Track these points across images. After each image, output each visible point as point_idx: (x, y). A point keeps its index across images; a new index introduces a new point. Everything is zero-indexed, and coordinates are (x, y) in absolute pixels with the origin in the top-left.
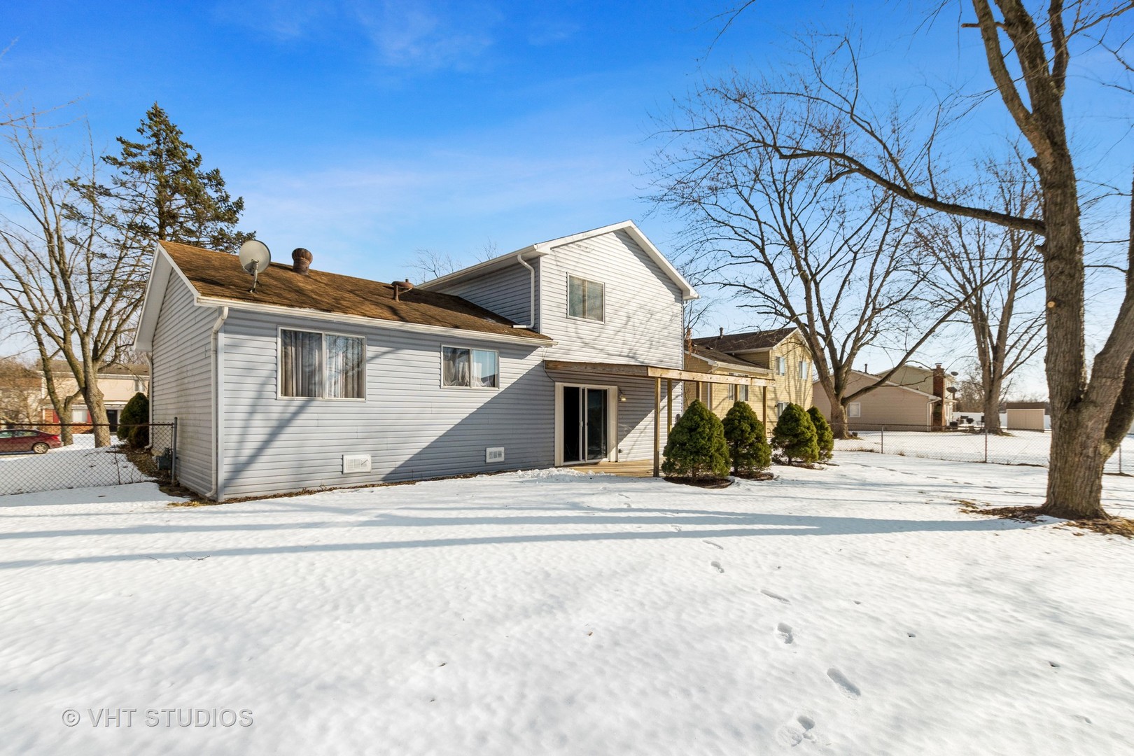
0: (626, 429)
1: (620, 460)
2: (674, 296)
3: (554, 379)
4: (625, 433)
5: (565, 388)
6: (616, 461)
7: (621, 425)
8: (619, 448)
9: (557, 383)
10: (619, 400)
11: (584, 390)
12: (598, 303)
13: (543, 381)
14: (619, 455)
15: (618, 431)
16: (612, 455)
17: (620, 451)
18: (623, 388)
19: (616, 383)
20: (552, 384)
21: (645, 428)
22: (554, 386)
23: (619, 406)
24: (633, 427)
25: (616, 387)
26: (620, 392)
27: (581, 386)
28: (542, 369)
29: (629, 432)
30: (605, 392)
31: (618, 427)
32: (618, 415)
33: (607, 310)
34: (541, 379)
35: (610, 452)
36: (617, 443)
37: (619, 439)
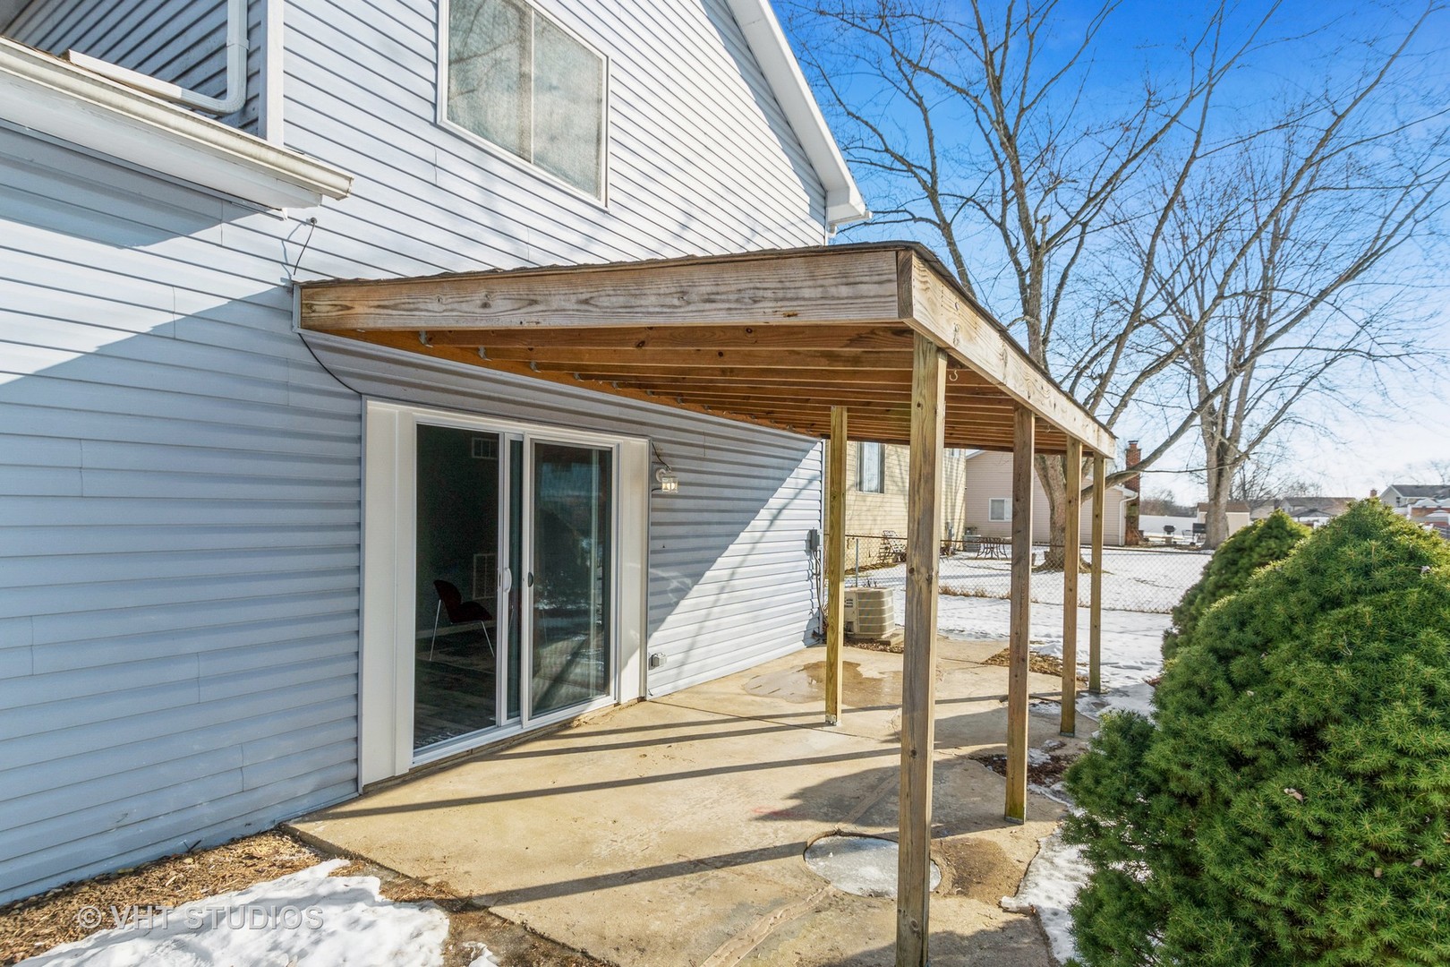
0: (674, 584)
1: (656, 691)
2: (808, 199)
3: (359, 385)
4: (672, 597)
5: (427, 435)
6: (642, 699)
7: (660, 573)
8: (651, 651)
9: (373, 406)
10: (654, 489)
11: (517, 447)
12: (583, 120)
13: (287, 386)
14: (653, 675)
15: (647, 594)
16: (628, 681)
17: (654, 662)
18: (665, 448)
19: (645, 430)
20: (350, 406)
21: (732, 577)
22: (360, 418)
23: (651, 509)
24: (697, 577)
25: (643, 443)
26: (658, 460)
27: (508, 429)
28: (280, 325)
29: (682, 592)
30: (605, 456)
31: (648, 579)
32: (650, 538)
33: (616, 162)
34: (276, 373)
35: (618, 672)
36: (646, 636)
37: (649, 624)
